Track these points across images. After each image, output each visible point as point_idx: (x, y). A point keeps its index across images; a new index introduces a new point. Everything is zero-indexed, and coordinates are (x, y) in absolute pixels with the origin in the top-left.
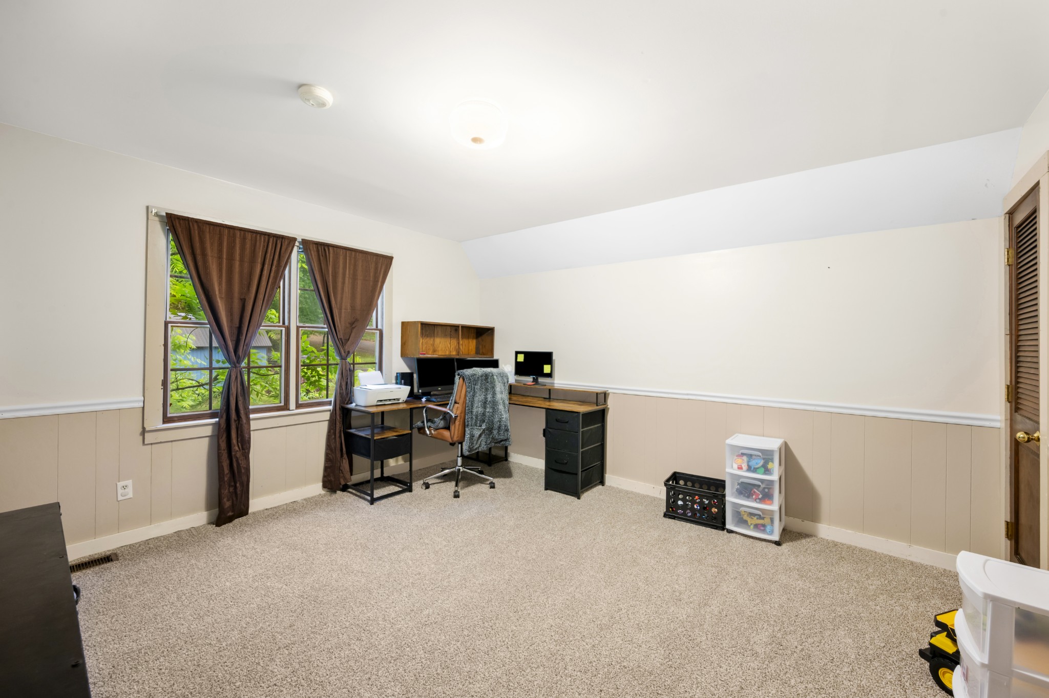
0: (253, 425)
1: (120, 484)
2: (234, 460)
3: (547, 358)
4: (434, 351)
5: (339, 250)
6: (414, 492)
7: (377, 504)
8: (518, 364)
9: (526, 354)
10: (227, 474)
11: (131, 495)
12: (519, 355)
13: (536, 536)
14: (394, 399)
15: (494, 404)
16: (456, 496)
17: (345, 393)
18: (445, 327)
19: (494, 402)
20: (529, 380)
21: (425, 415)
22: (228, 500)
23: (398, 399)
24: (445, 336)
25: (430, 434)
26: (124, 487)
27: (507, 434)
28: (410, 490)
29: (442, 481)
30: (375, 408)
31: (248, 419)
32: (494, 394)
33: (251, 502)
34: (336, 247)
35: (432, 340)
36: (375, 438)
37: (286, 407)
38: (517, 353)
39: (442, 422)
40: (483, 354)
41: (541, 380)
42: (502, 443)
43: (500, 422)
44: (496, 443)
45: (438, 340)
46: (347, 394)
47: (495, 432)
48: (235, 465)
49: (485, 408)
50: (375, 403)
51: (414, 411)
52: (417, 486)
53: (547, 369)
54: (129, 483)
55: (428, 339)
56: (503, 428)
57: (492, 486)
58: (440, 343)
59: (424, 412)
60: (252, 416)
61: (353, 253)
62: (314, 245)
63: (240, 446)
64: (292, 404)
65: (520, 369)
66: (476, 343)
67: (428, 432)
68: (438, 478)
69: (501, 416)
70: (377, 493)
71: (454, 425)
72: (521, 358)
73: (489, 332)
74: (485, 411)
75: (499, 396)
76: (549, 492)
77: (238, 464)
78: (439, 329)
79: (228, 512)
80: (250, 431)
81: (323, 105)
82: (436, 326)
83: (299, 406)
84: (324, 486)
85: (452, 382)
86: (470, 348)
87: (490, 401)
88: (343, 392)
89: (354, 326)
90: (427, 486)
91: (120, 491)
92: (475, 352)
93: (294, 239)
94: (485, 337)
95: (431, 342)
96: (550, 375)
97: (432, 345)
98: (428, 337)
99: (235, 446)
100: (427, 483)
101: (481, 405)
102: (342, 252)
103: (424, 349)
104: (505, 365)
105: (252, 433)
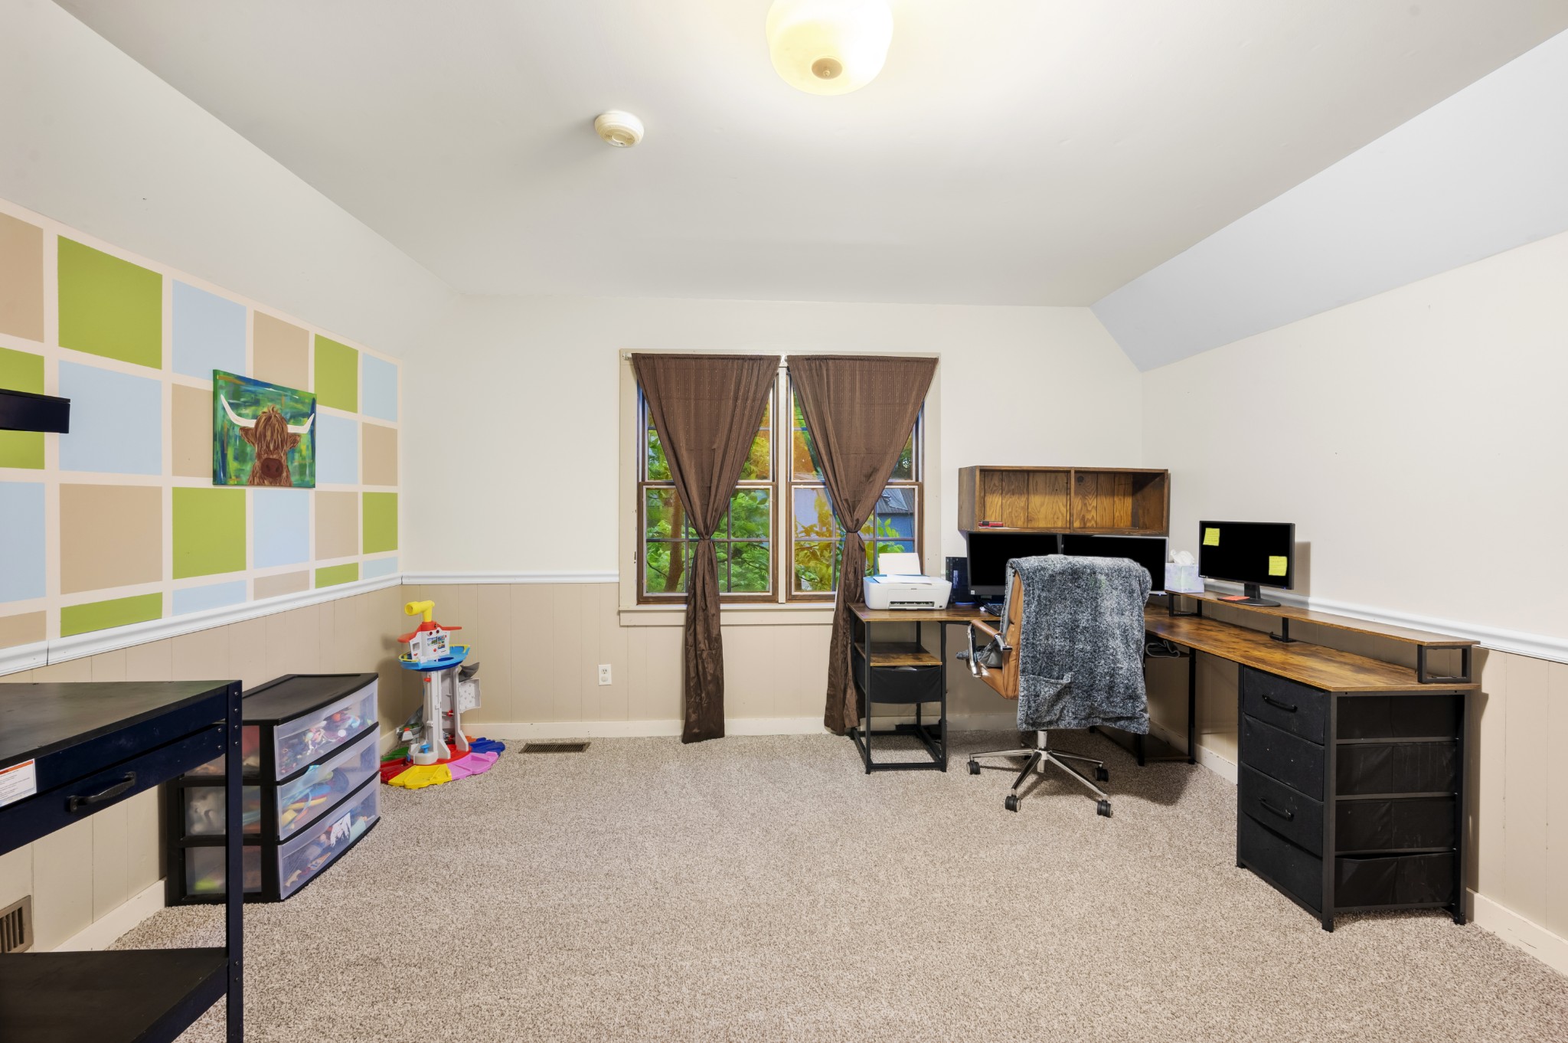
0: (725, 618)
1: (601, 667)
2: (700, 661)
3: (1279, 538)
4: (1029, 519)
5: (842, 362)
6: (948, 773)
7: (873, 774)
8: (1206, 552)
9: (1226, 528)
10: (694, 678)
11: (609, 682)
12: (1208, 531)
13: (1108, 974)
14: (927, 603)
15: (1097, 635)
16: (1011, 804)
17: (853, 585)
18: (1053, 475)
19: (1095, 631)
20: (1236, 589)
21: (970, 637)
22: (694, 712)
23: (932, 603)
24: (1054, 491)
25: (977, 674)
26: (605, 671)
27: (1134, 707)
28: (941, 765)
29: (1015, 767)
30: (888, 613)
31: (719, 611)
32: (1096, 614)
33: (726, 721)
34: (839, 359)
35: (1024, 498)
36: (872, 664)
37: (773, 599)
38: (1204, 526)
39: (993, 655)
40: (1145, 527)
41: (1264, 590)
42: (1122, 723)
43: (1112, 676)
44: (1104, 720)
45: (1036, 500)
46: (856, 586)
47: (1100, 697)
48: (700, 668)
49: (1073, 641)
50: (887, 606)
51: (948, 626)
52: (957, 762)
53: (1277, 565)
54: (608, 667)
55: (1015, 498)
56: (1122, 691)
57: (1104, 811)
58: (1042, 505)
59: (969, 631)
60: (723, 606)
61: (866, 363)
62: (806, 362)
63: (707, 645)
64: (782, 596)
65: (1211, 563)
66: (1133, 504)
67: (974, 670)
68: (1012, 759)
69: (1115, 664)
70: (879, 757)
71: (1007, 665)
72: (1213, 538)
73: (1157, 479)
74: (1072, 648)
75: (1110, 619)
76: (1246, 875)
77: (704, 668)
78: (1040, 479)
79: (694, 728)
80: (720, 626)
81: (629, 140)
82: (1031, 475)
83: (791, 598)
84: (827, 724)
85: (1002, 581)
86: (1117, 514)
87: (1085, 628)
88: (850, 584)
89: (871, 479)
90: (975, 769)
91: (601, 675)
92: (1129, 523)
93: (777, 359)
94: (1148, 490)
95: (1022, 504)
96: (1284, 582)
97: (1023, 508)
98: (1013, 494)
99: (700, 643)
100: (977, 763)
101: (1063, 634)
102: (848, 365)
103: (1005, 516)
104: (1178, 551)
105: (722, 628)
